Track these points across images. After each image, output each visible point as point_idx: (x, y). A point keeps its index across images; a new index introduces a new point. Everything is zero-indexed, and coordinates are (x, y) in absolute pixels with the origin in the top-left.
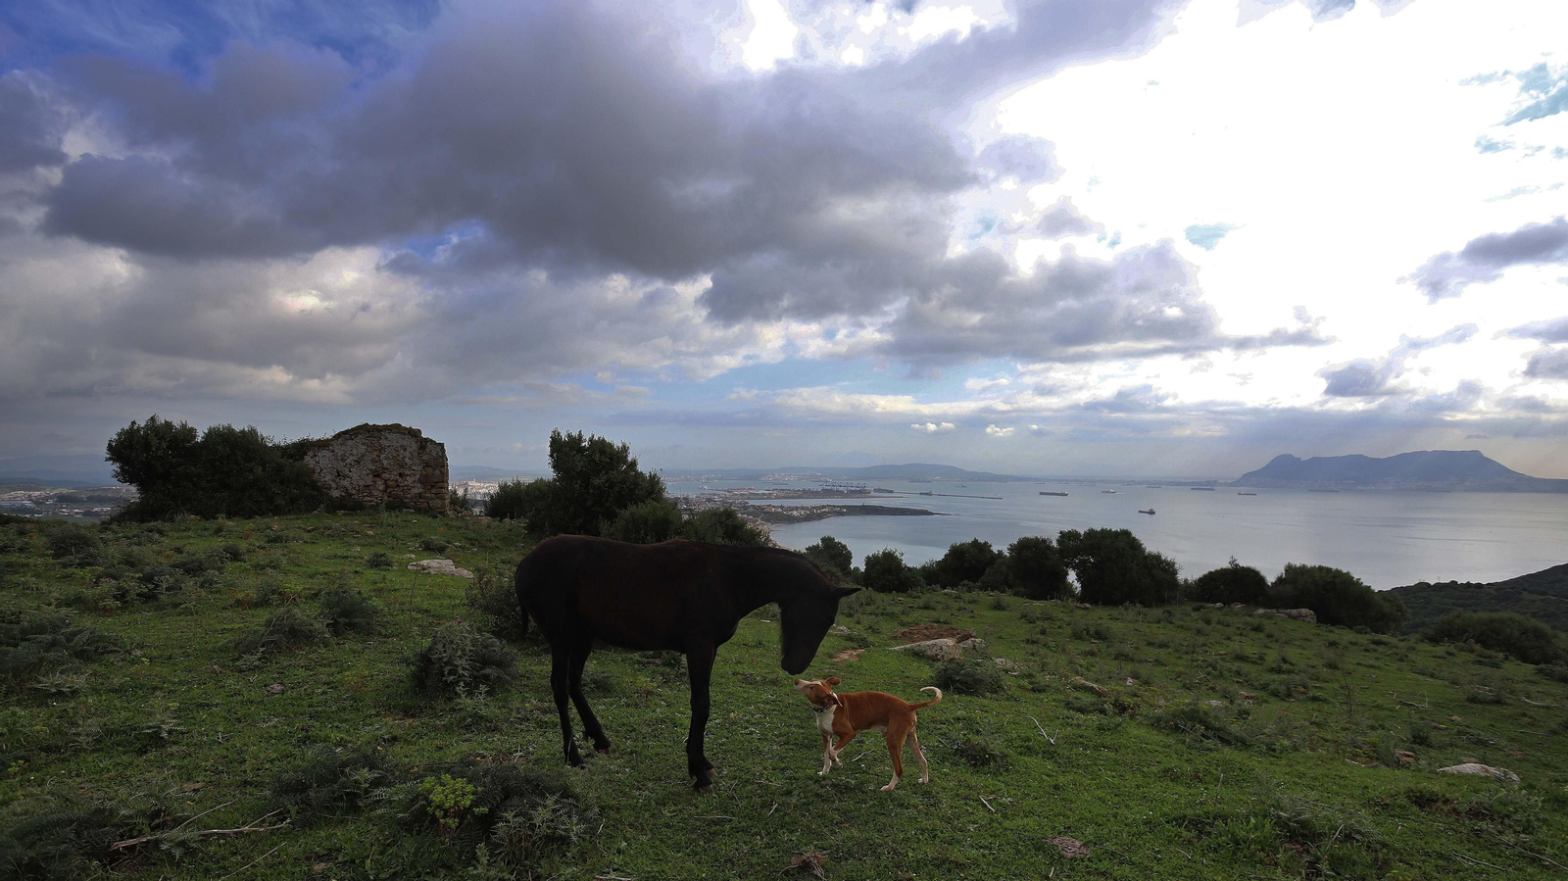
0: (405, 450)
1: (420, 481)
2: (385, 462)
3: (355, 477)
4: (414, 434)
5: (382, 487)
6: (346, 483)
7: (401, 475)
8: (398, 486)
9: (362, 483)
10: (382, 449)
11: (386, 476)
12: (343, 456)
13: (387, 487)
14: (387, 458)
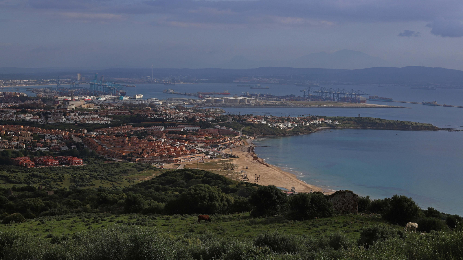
0: (350, 197)
1: (352, 205)
2: (345, 201)
3: (338, 204)
4: (351, 192)
5: (344, 207)
6: (336, 206)
7: (348, 204)
8: (347, 207)
9: (340, 206)
10: (345, 197)
11: (345, 204)
12: (336, 199)
13: (345, 207)
14: (346, 200)
